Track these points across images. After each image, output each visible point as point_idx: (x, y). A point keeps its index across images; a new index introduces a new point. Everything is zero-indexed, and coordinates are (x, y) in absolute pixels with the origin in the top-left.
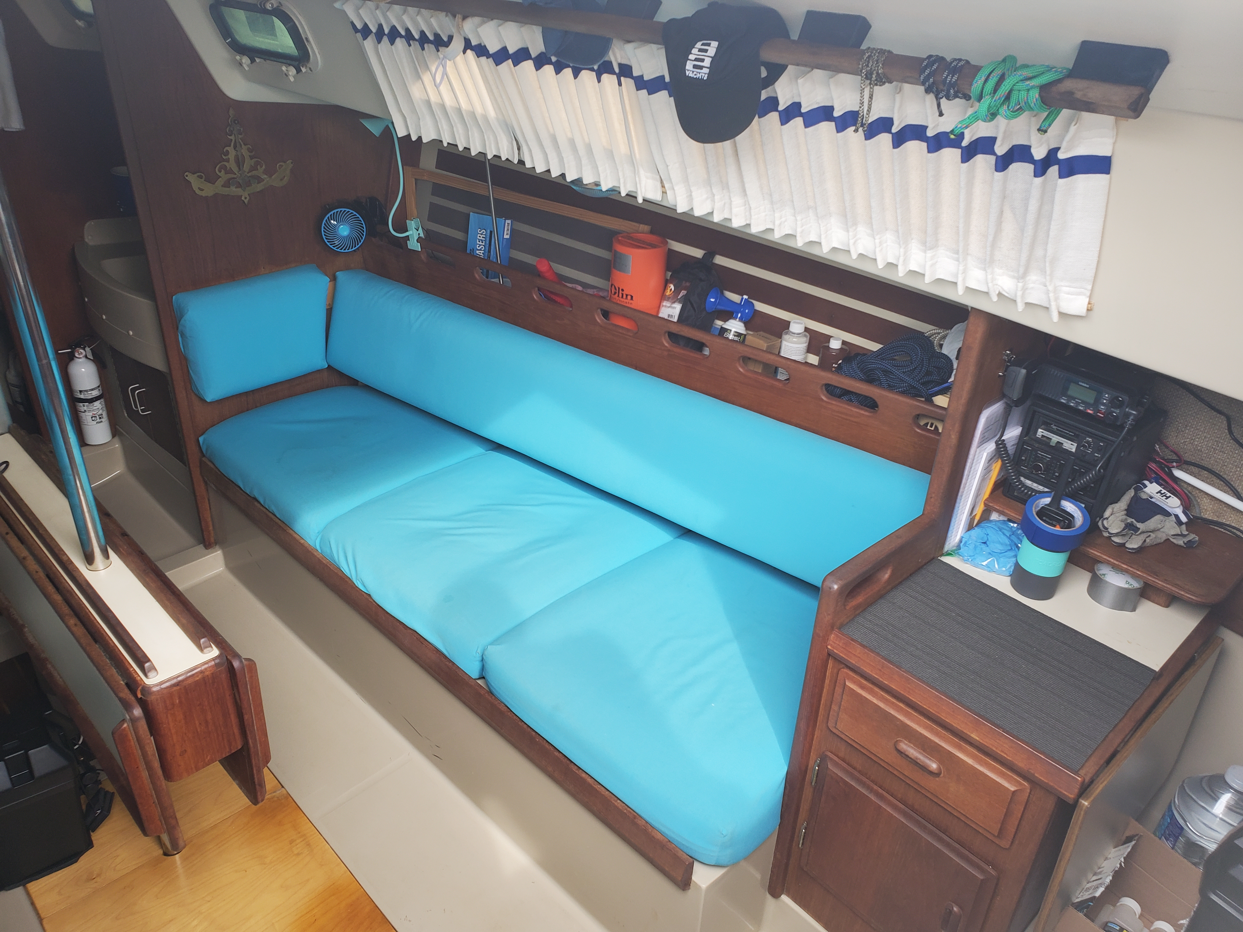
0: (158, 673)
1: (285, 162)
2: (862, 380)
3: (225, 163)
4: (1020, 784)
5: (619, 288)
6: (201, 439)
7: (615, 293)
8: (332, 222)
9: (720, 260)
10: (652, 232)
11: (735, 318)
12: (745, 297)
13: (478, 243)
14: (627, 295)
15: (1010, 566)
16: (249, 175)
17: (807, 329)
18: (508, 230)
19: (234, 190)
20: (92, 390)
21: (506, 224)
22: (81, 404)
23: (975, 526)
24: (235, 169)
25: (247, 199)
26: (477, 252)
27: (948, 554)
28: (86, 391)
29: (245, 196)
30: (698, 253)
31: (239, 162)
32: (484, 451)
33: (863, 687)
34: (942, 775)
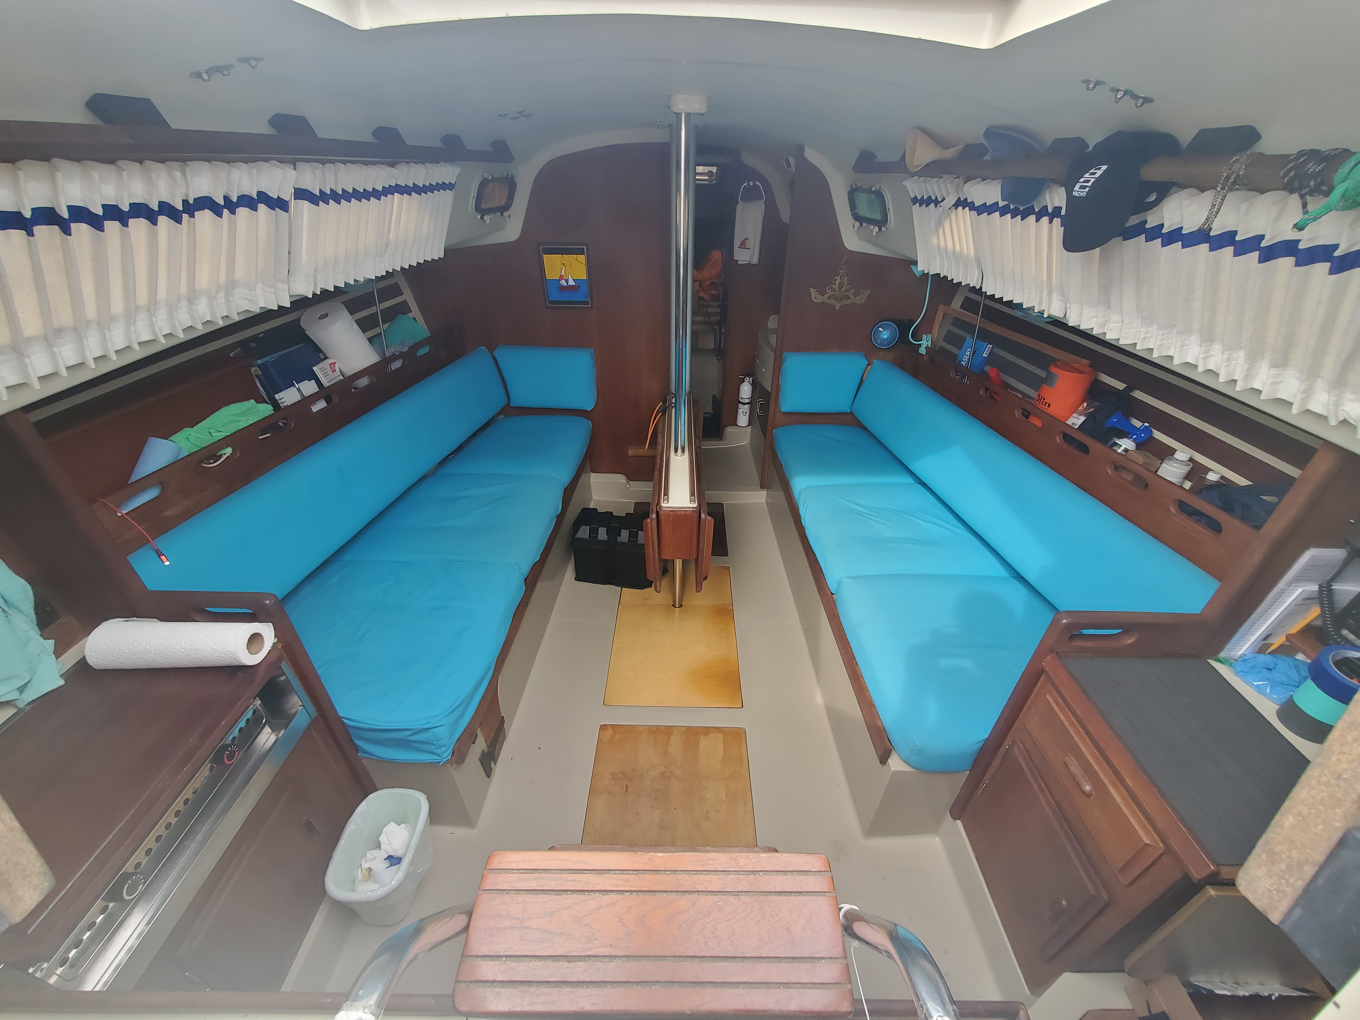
0: (668, 503)
1: (866, 290)
2: (1217, 506)
3: (833, 286)
4: (1156, 842)
5: (1042, 397)
6: (774, 431)
7: (1038, 400)
8: (880, 329)
9: (1138, 395)
10: (1090, 366)
11: (1129, 438)
12: (1146, 424)
13: (965, 357)
14: (1046, 403)
15: (1284, 696)
16: (844, 294)
17: (1191, 460)
18: (988, 351)
19: (832, 302)
20: (746, 399)
21: (988, 347)
22: (740, 404)
23: (1269, 653)
24: (837, 289)
25: (838, 308)
26: (962, 362)
27: (1219, 661)
28: (744, 398)
29: (838, 306)
30: (1120, 386)
31: (841, 285)
32: (914, 482)
33: (1057, 703)
34: (1091, 798)
